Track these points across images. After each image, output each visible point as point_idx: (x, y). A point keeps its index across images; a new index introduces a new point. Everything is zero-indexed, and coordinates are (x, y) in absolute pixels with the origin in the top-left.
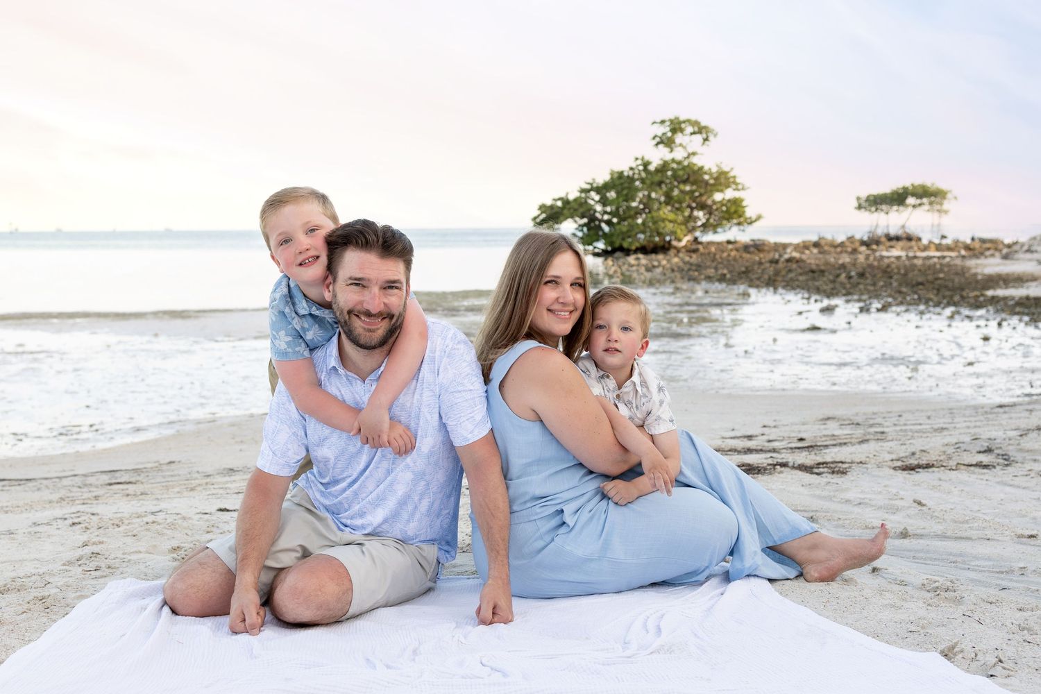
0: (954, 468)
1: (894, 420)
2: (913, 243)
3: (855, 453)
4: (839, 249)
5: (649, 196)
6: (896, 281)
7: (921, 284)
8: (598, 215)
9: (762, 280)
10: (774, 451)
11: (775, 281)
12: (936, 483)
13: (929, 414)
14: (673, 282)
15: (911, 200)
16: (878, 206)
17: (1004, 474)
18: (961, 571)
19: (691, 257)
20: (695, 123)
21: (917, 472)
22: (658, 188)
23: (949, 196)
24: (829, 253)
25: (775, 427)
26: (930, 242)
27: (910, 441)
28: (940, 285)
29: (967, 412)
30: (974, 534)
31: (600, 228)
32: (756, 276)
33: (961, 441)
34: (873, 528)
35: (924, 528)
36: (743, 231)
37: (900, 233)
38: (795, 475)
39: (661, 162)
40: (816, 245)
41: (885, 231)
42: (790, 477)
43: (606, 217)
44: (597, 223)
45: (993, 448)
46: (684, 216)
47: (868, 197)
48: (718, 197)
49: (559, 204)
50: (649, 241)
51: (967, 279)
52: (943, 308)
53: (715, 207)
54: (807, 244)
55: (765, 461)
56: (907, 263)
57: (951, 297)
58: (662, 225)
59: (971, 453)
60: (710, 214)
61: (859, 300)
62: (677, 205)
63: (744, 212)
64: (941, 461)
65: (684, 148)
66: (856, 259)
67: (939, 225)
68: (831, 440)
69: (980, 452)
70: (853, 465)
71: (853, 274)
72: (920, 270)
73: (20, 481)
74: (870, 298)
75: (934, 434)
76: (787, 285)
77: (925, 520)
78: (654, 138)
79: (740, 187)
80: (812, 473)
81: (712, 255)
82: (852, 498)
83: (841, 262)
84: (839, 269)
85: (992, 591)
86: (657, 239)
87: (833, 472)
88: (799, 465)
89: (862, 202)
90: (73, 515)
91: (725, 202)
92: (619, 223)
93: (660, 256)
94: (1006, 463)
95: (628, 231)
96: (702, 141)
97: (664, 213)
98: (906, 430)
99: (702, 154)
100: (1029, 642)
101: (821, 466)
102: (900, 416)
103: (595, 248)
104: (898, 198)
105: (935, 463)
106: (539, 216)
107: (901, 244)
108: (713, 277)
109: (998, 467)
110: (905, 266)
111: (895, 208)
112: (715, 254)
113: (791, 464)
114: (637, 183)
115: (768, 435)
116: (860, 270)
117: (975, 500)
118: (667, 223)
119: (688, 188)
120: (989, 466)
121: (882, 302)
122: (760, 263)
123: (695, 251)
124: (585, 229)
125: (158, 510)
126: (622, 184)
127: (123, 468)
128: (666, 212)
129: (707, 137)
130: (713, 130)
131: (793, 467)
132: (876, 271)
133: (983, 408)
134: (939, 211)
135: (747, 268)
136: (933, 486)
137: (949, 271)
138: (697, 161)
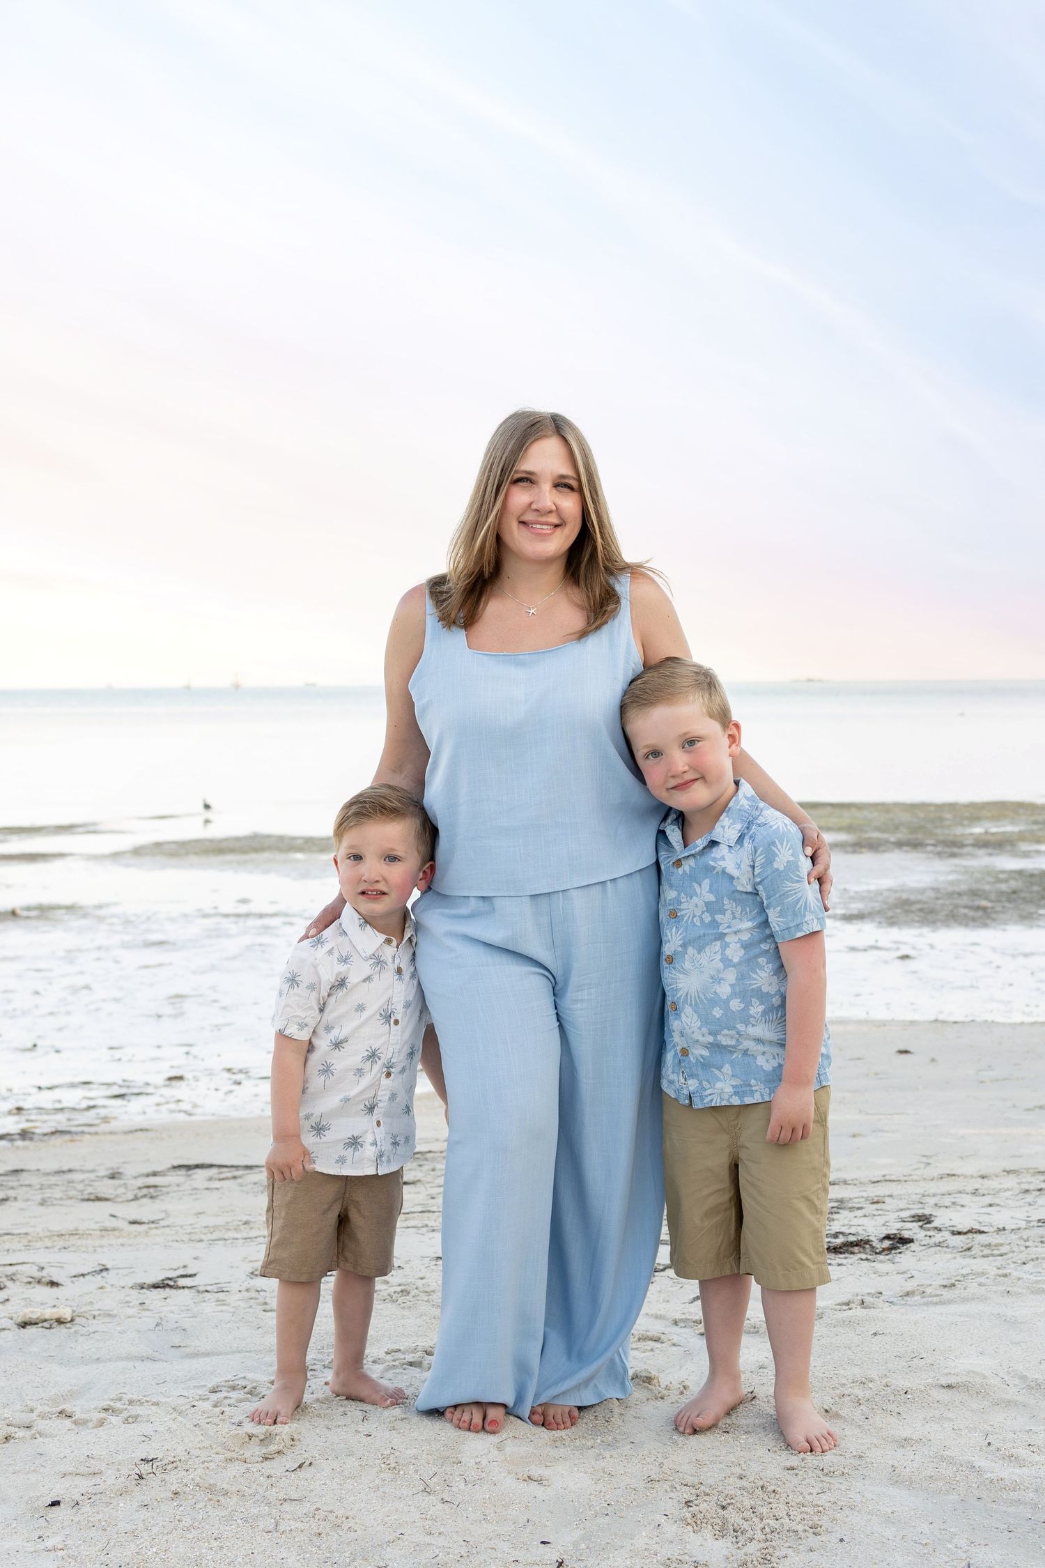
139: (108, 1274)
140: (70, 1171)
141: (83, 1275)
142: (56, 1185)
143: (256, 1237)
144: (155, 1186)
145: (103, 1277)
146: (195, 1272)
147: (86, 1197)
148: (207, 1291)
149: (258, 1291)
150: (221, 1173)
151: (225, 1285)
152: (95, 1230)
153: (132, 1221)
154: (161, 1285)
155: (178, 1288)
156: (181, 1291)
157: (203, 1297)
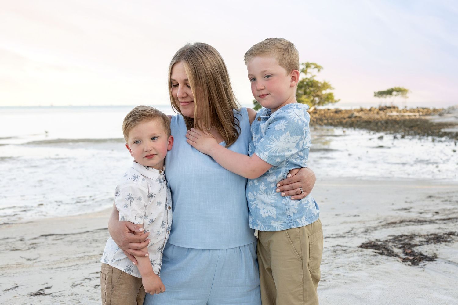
2: (395, 109)
6: (402, 125)
7: (413, 126)
9: (347, 125)
11: (353, 125)
15: (394, 93)
20: (315, 64)
23: (408, 91)
25: (411, 202)
26: (402, 109)
36: (333, 105)
37: (391, 105)
46: (311, 100)
47: (379, 92)
48: (324, 92)
51: (430, 125)
52: (427, 137)
53: (322, 96)
57: (427, 132)
60: (321, 99)
61: (391, 134)
62: (308, 95)
63: (333, 98)
65: (311, 74)
67: (404, 103)
74: (395, 132)
79: (332, 89)
84: (377, 121)
89: (376, 94)
91: (326, 94)
96: (317, 71)
99: (318, 76)
104: (389, 92)
107: (391, 110)
111: (388, 96)
112: (324, 114)
116: (385, 121)
119: (312, 89)
121: (401, 134)
129: (320, 70)
130: (322, 67)
132: (392, 122)
134: (405, 97)
135: (340, 120)
138: (316, 79)
139: (18, 289)
140: (8, 238)
141: (8, 290)
142: (3, 244)
143: (71, 266)
144: (35, 244)
145: (16, 290)
146: (51, 286)
147: (12, 249)
148: (56, 296)
149: (76, 295)
150: (57, 237)
151: (62, 292)
152: (14, 264)
153: (28, 259)
154: (38, 294)
155: (44, 294)
156: (46, 296)
157: (55, 300)
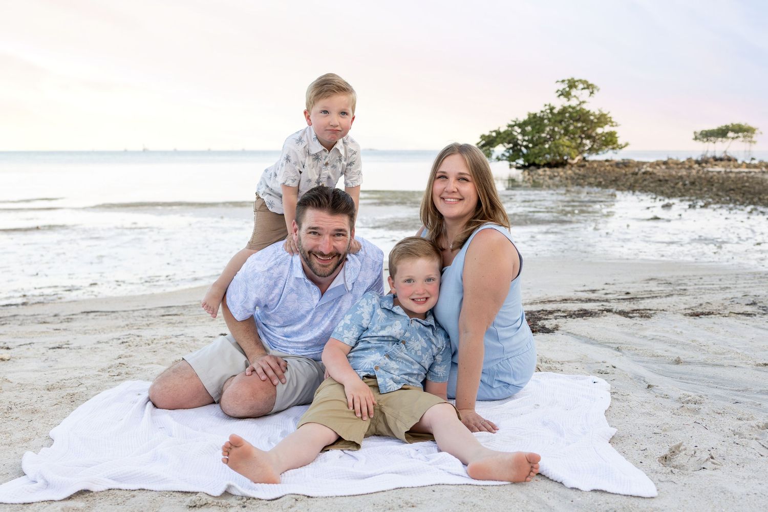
0: (727, 315)
1: (696, 281)
2: (732, 163)
3: (661, 304)
4: (680, 166)
5: (553, 130)
6: (716, 187)
7: (733, 190)
8: (520, 142)
9: (625, 186)
10: (607, 301)
11: (634, 186)
12: (710, 326)
13: (721, 277)
14: (566, 186)
15: (731, 134)
16: (709, 138)
17: (761, 320)
18: (711, 389)
19: (580, 170)
20: (585, 82)
21: (700, 318)
22: (559, 125)
23: (757, 131)
24: (673, 168)
25: (613, 284)
26: (743, 162)
27: (701, 296)
28: (745, 191)
29: (748, 277)
30: (726, 362)
31: (520, 150)
32: (622, 183)
33: (736, 296)
34: (658, 356)
35: (693, 358)
36: (616, 153)
37: (723, 155)
38: (615, 317)
39: (561, 108)
40: (665, 163)
41: (713, 155)
42: (611, 319)
43: (525, 143)
44: (519, 147)
45: (757, 302)
46: (576, 143)
47: (702, 132)
48: (599, 130)
49: (494, 134)
50: (553, 160)
51: (764, 187)
52: (746, 206)
53: (597, 137)
54: (659, 163)
55: (597, 308)
56: (725, 176)
57: (752, 199)
58: (561, 148)
59: (741, 305)
60: (594, 141)
61: (689, 200)
62: (572, 136)
63: (616, 141)
64: (719, 310)
65: (577, 98)
66: (690, 173)
67: (750, 151)
68: (648, 294)
69: (747, 305)
70: (657, 312)
71: (687, 182)
72: (733, 181)
73: (107, 313)
74: (697, 198)
75: (720, 291)
76: (642, 190)
77: (695, 351)
78: (557, 92)
79: (614, 124)
80: (627, 317)
81: (594, 169)
82: (648, 335)
83: (680, 174)
84: (678, 179)
85: (728, 404)
86: (558, 158)
87: (642, 317)
88: (620, 311)
89: (697, 135)
90: (124, 337)
91: (604, 134)
92: (533, 147)
93: (560, 170)
94: (764, 312)
95: (539, 153)
96: (589, 93)
97: (563, 141)
98: (701, 289)
99: (589, 102)
100: (737, 444)
101: (635, 312)
102: (701, 278)
103: (517, 163)
104: (722, 133)
105: (715, 311)
106: (480, 142)
107: (723, 163)
108: (593, 184)
109: (758, 315)
110: (723, 178)
111: (720, 139)
112: (596, 169)
113: (614, 310)
114: (546, 121)
115: (607, 290)
116: (692, 180)
117: (734, 338)
118: (565, 147)
119: (579, 125)
120: (751, 314)
121: (705, 201)
122: (625, 175)
123: (583, 166)
124: (511, 151)
125: (181, 334)
126: (535, 122)
127: (176, 305)
128: (565, 140)
129: (593, 91)
130: (597, 87)
131: (616, 312)
132: (703, 181)
133: (760, 274)
134: (750, 142)
135: (616, 178)
136: (708, 328)
137: (752, 182)
138: (586, 107)
139: (33, 345)
140: (38, 315)
141: (23, 345)
142: (29, 319)
144: (71, 319)
145: (30, 346)
146: (71, 343)
147: (41, 323)
148: (74, 349)
150: (101, 314)
152: (37, 332)
153: (56, 329)
154: (56, 348)
155: (62, 348)
